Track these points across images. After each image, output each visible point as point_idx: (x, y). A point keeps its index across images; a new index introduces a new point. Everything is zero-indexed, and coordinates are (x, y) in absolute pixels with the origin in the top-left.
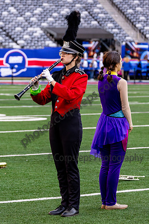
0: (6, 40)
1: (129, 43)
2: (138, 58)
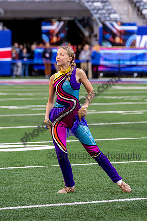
1: (108, 23)
2: (122, 45)
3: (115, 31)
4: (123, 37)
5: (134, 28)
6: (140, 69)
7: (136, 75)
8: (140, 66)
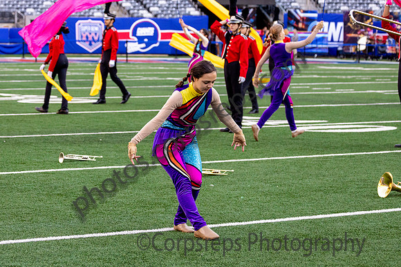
0: (134, 7)
1: (292, 11)
2: (304, 30)
3: (299, 18)
4: (305, 23)
5: (315, 15)
6: (319, 51)
7: (316, 55)
8: (320, 48)
